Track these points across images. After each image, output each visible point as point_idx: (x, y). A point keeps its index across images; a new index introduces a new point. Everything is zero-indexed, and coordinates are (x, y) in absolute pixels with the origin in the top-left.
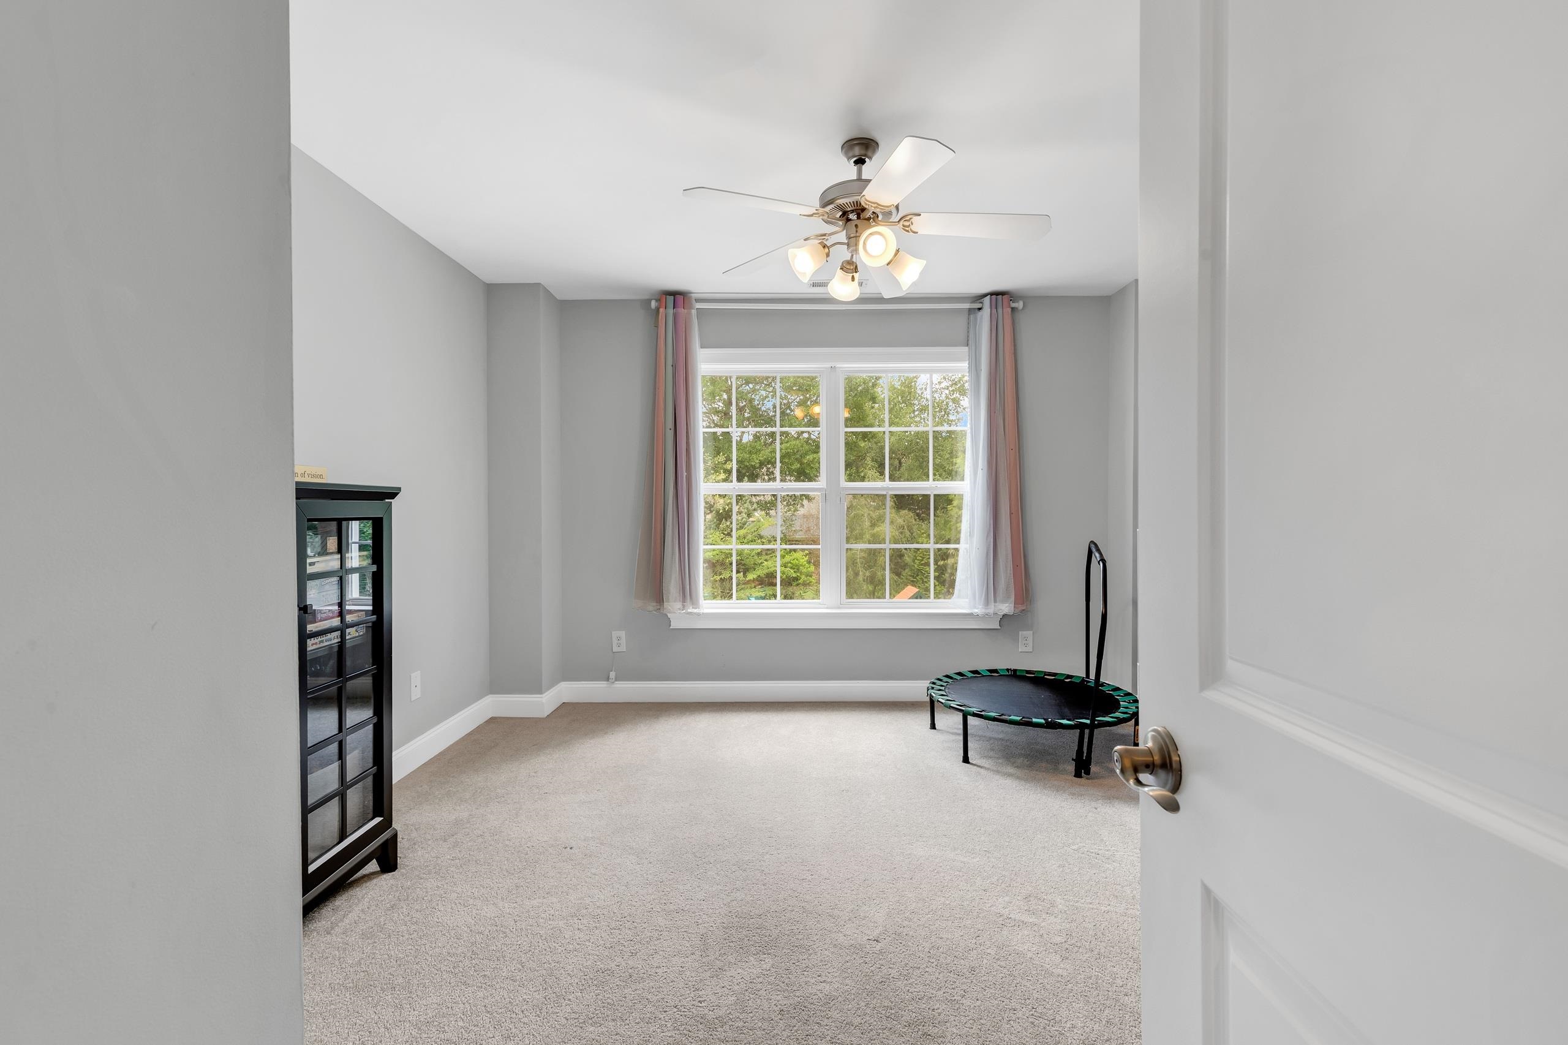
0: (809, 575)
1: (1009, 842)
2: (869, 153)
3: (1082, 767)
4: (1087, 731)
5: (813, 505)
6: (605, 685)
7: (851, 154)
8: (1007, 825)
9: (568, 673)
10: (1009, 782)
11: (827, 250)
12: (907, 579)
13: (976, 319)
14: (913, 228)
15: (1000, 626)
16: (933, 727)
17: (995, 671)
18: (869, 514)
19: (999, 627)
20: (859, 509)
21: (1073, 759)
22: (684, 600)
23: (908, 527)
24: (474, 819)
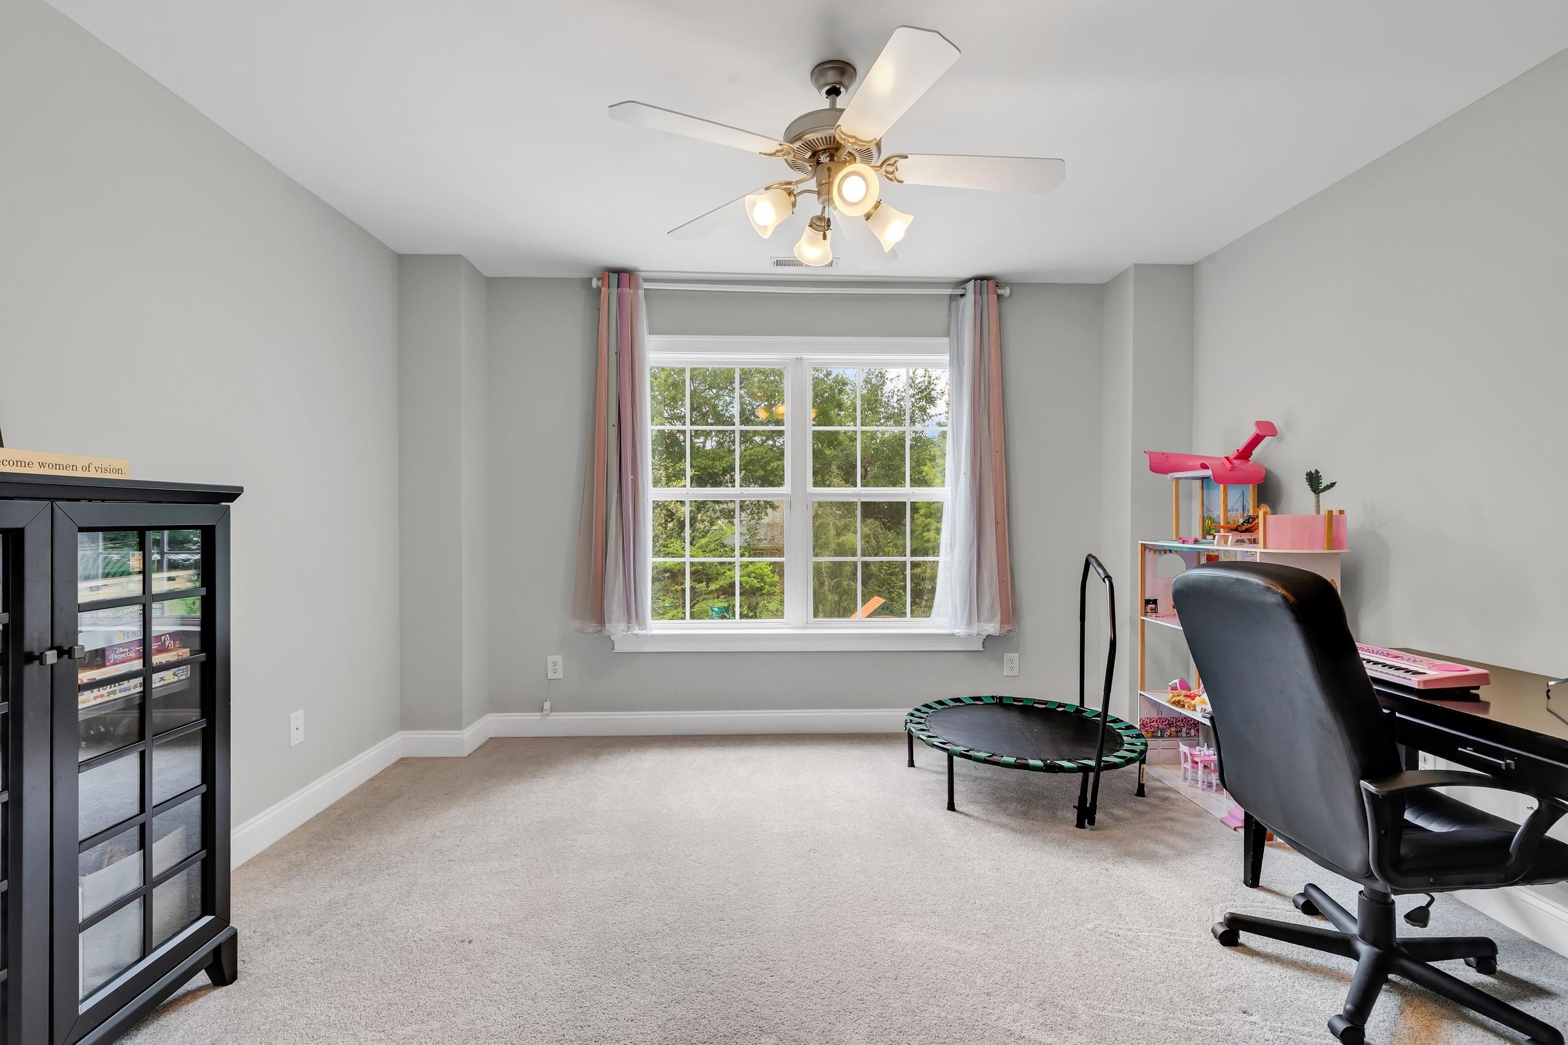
0: (772, 585)
1: (1011, 921)
2: (845, 81)
3: (1086, 816)
4: (1091, 775)
5: (777, 513)
6: (538, 718)
7: (822, 81)
8: (1006, 896)
9: (496, 704)
10: (1003, 837)
11: (793, 198)
12: (873, 589)
13: (958, 307)
14: (898, 175)
15: (983, 647)
16: (911, 764)
17: (979, 699)
18: (835, 523)
19: (983, 649)
20: (824, 518)
21: (1074, 807)
22: (629, 620)
23: (874, 535)
24: (353, 901)
